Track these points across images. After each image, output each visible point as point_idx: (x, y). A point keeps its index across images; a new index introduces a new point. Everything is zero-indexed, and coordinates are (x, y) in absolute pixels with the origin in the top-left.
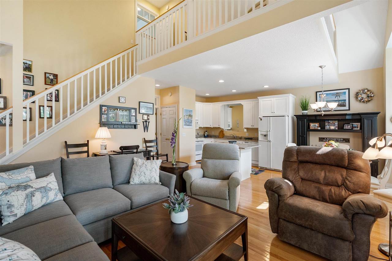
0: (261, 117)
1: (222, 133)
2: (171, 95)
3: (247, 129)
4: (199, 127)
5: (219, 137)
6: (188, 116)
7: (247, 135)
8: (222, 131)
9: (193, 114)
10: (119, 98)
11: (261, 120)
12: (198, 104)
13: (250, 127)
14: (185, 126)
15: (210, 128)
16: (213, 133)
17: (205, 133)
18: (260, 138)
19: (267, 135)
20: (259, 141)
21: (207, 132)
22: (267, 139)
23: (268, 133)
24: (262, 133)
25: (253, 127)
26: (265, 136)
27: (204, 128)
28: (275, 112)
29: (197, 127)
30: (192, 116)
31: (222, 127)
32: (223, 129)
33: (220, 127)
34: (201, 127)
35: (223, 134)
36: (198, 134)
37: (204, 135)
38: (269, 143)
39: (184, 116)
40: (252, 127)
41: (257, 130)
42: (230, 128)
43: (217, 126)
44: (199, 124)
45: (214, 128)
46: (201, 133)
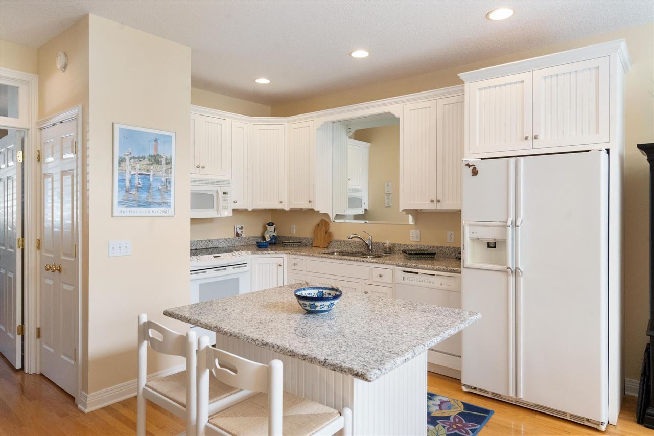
0: (471, 160)
1: (323, 232)
2: (65, 67)
3: (417, 214)
4: (234, 210)
5: (312, 246)
6: (146, 161)
7: (413, 237)
8: (323, 223)
11: (475, 172)
13: (425, 205)
14: (124, 209)
15: (282, 211)
16: (295, 230)
17: (265, 229)
18: (471, 255)
19: (504, 242)
20: (463, 270)
21: (272, 228)
22: (504, 262)
23: (506, 233)
24: (475, 236)
25: (439, 207)
26: (492, 245)
27: (255, 211)
28: (541, 137)
29: (226, 208)
30: (168, 162)
31: (322, 206)
32: (326, 215)
33: (312, 210)
34: (245, 211)
35: (328, 234)
36: (237, 234)
37: (264, 238)
38: (512, 279)
39: (121, 160)
40: (432, 207)
41: (454, 217)
42: (360, 211)
43: (305, 205)
45: (293, 211)
46: (252, 231)
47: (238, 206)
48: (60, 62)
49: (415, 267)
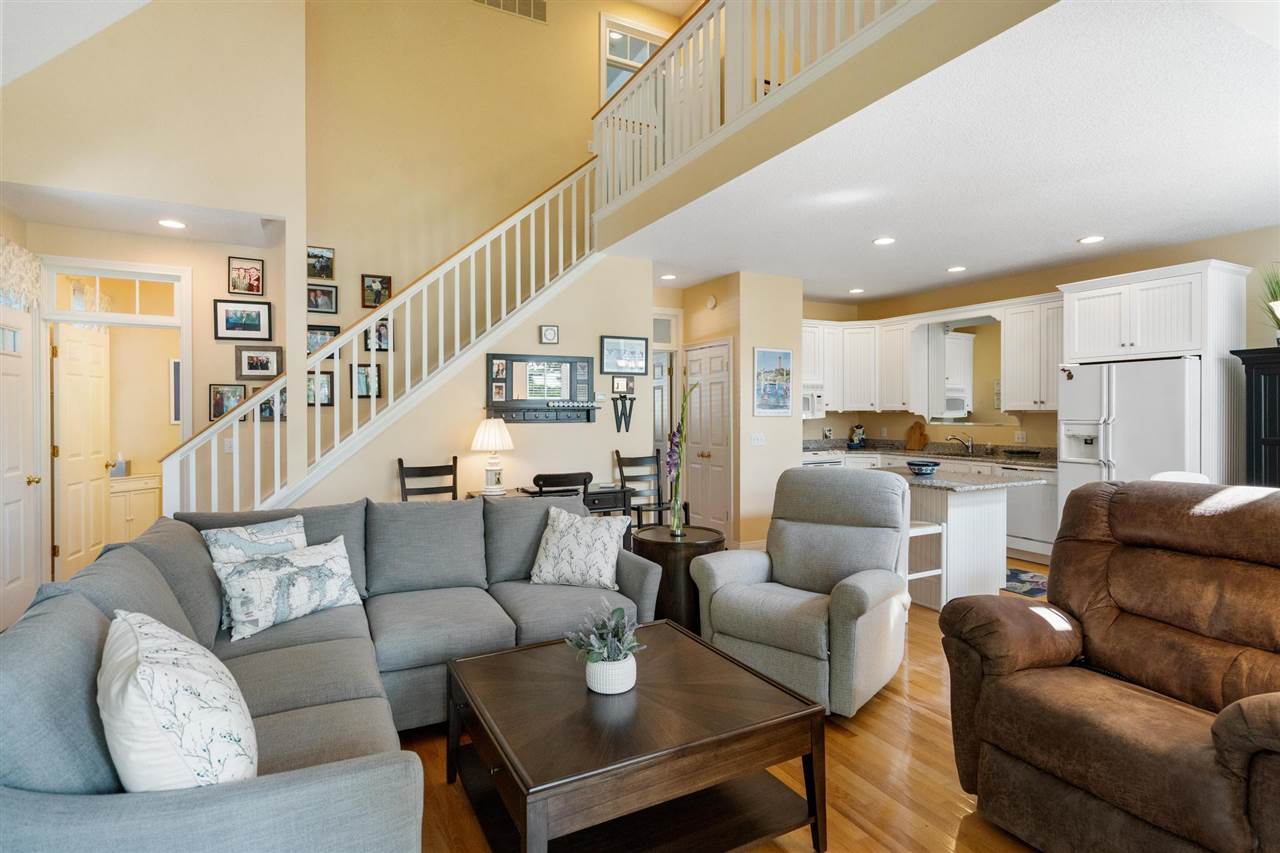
0: (1067, 366)
1: (918, 433)
2: (715, 306)
3: (1022, 415)
4: (827, 413)
5: (905, 449)
6: (773, 374)
7: (1017, 438)
8: (918, 425)
9: (792, 366)
10: (540, 328)
11: (1070, 376)
12: (821, 327)
13: (1029, 406)
14: (761, 410)
15: (872, 414)
16: (885, 434)
17: (853, 432)
18: (1066, 450)
19: (1097, 438)
20: (1059, 465)
21: (861, 431)
22: (1095, 455)
23: (1098, 431)
24: (1070, 433)
25: (1043, 408)
26: (1090, 442)
27: (845, 414)
28: (1138, 343)
29: (819, 410)
30: (788, 374)
31: (918, 408)
32: (922, 417)
33: (907, 411)
34: (836, 413)
35: (923, 436)
36: (826, 436)
37: (852, 440)
38: (1105, 470)
39: (759, 374)
40: (1036, 408)
41: (1050, 418)
42: (962, 414)
43: (898, 407)
44: (825, 400)
45: (885, 414)
46: (840, 433)
47: (831, 408)
48: (711, 303)
49: (1014, 464)
